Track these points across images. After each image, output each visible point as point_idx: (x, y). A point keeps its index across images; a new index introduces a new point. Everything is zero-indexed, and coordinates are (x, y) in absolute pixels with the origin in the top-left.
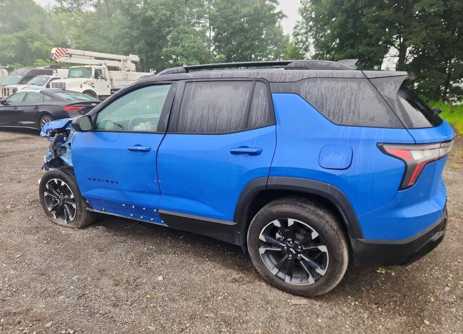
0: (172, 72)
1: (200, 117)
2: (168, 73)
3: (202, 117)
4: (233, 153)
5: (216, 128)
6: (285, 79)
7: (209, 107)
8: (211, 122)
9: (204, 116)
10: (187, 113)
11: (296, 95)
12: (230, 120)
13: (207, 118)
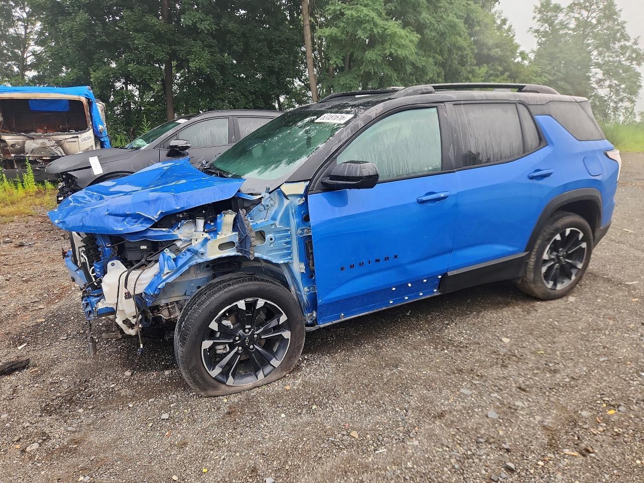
0: (420, 92)
1: (484, 146)
2: (415, 93)
3: (486, 145)
4: (532, 178)
5: (501, 156)
6: (537, 102)
7: (490, 133)
8: (496, 149)
9: (488, 143)
10: (470, 143)
11: (549, 117)
12: (512, 146)
13: (491, 147)
